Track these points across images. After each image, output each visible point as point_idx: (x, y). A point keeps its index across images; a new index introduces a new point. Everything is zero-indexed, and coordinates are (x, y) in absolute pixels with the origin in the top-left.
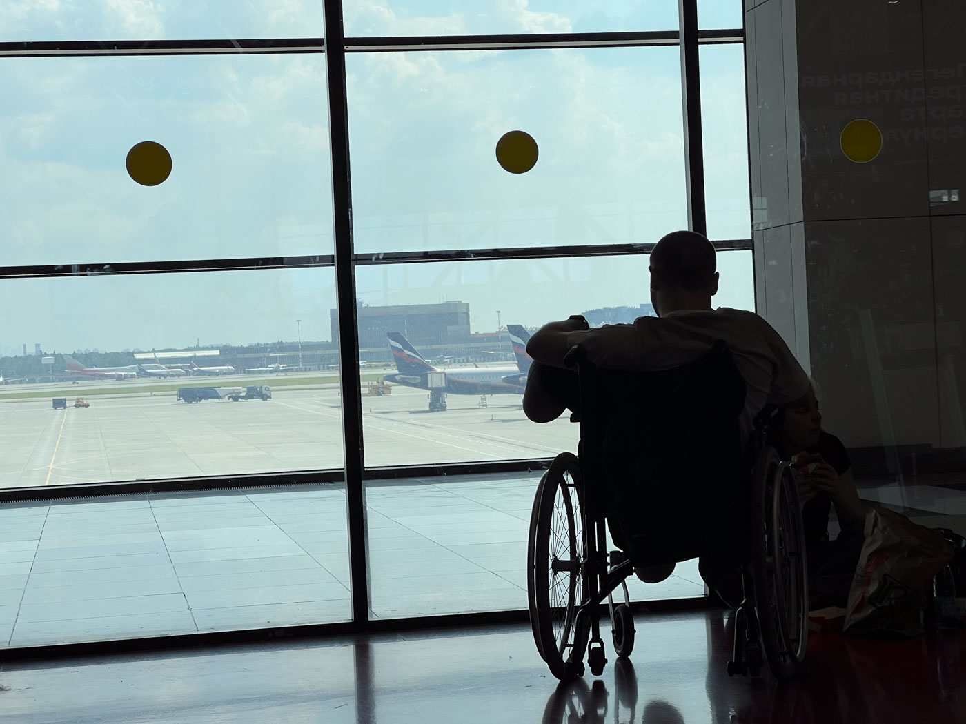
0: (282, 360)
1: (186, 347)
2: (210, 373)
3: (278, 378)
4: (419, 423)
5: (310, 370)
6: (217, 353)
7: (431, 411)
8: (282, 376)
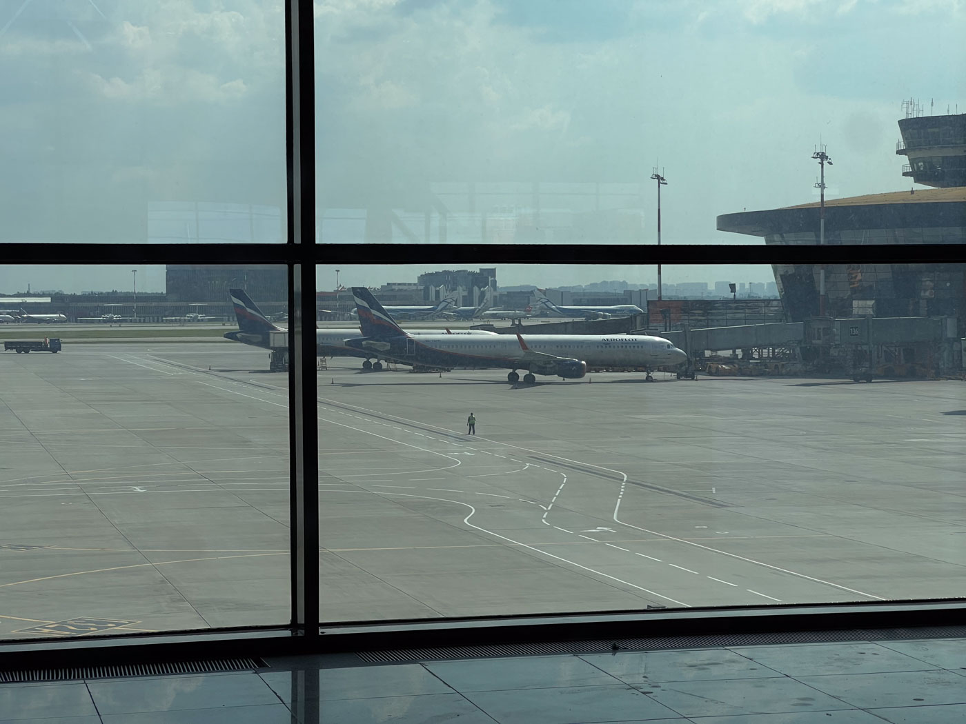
0: (116, 311)
1: (16, 293)
2: (40, 321)
3: (111, 329)
4: (259, 383)
5: (144, 321)
6: (48, 300)
7: (272, 371)
8: (115, 328)
